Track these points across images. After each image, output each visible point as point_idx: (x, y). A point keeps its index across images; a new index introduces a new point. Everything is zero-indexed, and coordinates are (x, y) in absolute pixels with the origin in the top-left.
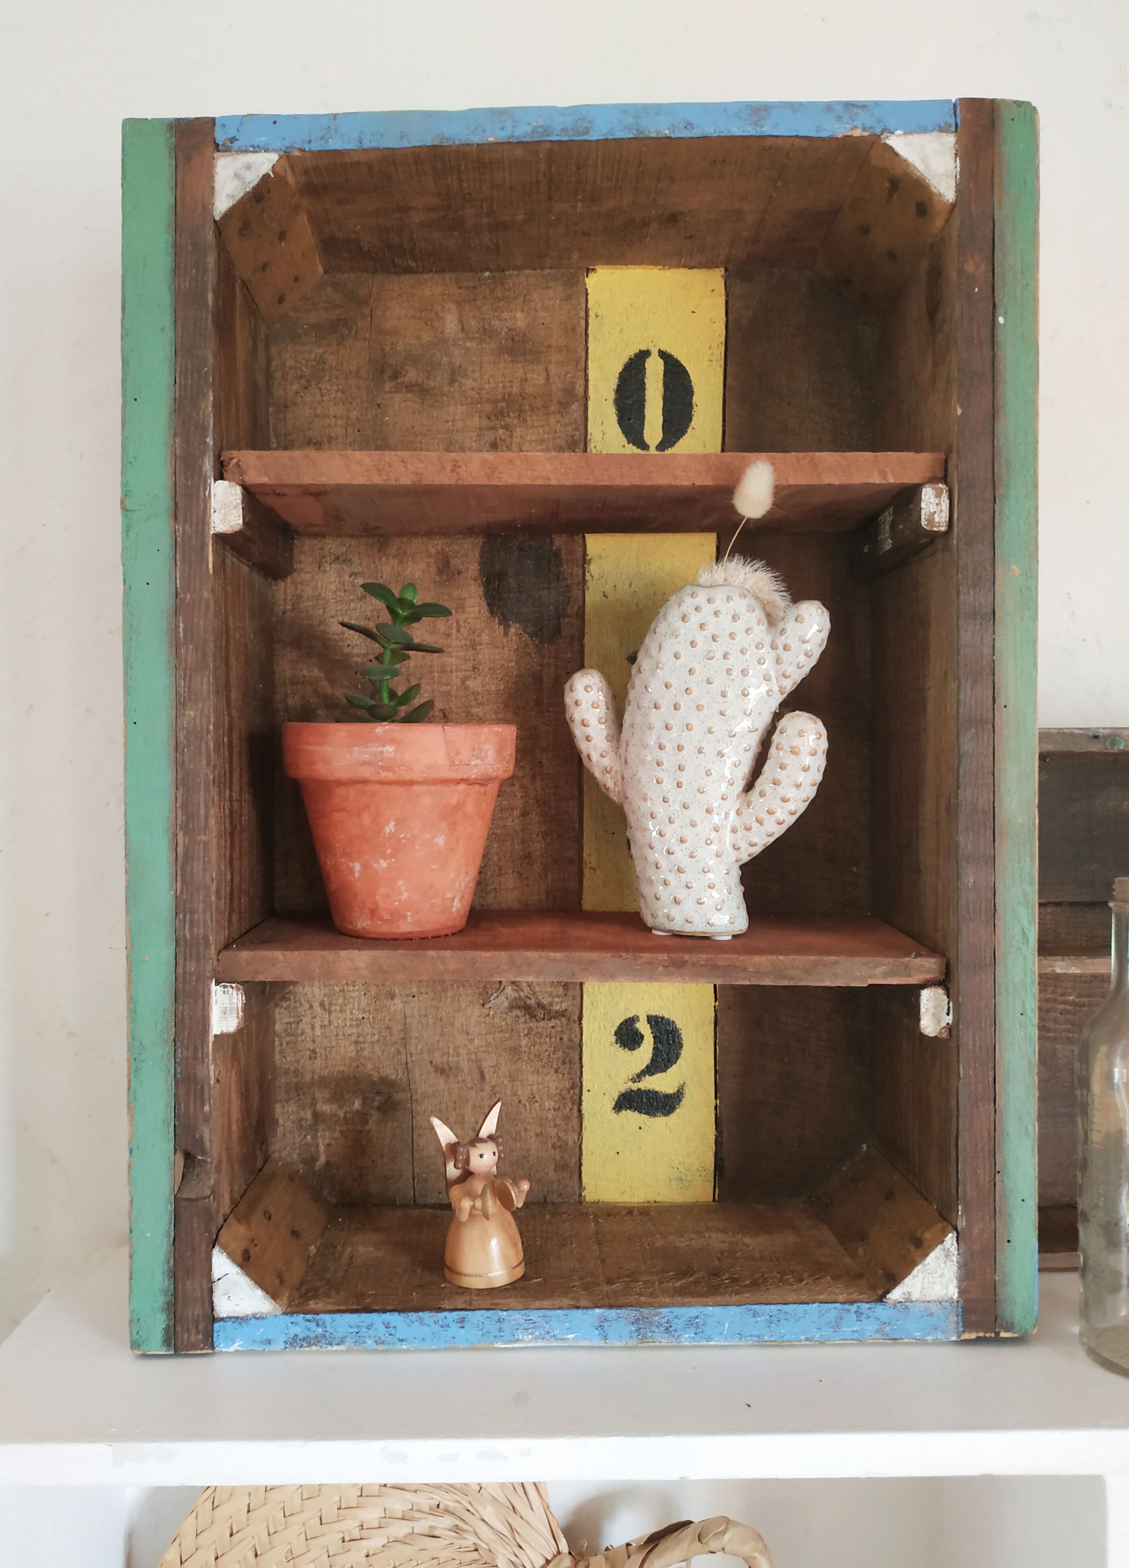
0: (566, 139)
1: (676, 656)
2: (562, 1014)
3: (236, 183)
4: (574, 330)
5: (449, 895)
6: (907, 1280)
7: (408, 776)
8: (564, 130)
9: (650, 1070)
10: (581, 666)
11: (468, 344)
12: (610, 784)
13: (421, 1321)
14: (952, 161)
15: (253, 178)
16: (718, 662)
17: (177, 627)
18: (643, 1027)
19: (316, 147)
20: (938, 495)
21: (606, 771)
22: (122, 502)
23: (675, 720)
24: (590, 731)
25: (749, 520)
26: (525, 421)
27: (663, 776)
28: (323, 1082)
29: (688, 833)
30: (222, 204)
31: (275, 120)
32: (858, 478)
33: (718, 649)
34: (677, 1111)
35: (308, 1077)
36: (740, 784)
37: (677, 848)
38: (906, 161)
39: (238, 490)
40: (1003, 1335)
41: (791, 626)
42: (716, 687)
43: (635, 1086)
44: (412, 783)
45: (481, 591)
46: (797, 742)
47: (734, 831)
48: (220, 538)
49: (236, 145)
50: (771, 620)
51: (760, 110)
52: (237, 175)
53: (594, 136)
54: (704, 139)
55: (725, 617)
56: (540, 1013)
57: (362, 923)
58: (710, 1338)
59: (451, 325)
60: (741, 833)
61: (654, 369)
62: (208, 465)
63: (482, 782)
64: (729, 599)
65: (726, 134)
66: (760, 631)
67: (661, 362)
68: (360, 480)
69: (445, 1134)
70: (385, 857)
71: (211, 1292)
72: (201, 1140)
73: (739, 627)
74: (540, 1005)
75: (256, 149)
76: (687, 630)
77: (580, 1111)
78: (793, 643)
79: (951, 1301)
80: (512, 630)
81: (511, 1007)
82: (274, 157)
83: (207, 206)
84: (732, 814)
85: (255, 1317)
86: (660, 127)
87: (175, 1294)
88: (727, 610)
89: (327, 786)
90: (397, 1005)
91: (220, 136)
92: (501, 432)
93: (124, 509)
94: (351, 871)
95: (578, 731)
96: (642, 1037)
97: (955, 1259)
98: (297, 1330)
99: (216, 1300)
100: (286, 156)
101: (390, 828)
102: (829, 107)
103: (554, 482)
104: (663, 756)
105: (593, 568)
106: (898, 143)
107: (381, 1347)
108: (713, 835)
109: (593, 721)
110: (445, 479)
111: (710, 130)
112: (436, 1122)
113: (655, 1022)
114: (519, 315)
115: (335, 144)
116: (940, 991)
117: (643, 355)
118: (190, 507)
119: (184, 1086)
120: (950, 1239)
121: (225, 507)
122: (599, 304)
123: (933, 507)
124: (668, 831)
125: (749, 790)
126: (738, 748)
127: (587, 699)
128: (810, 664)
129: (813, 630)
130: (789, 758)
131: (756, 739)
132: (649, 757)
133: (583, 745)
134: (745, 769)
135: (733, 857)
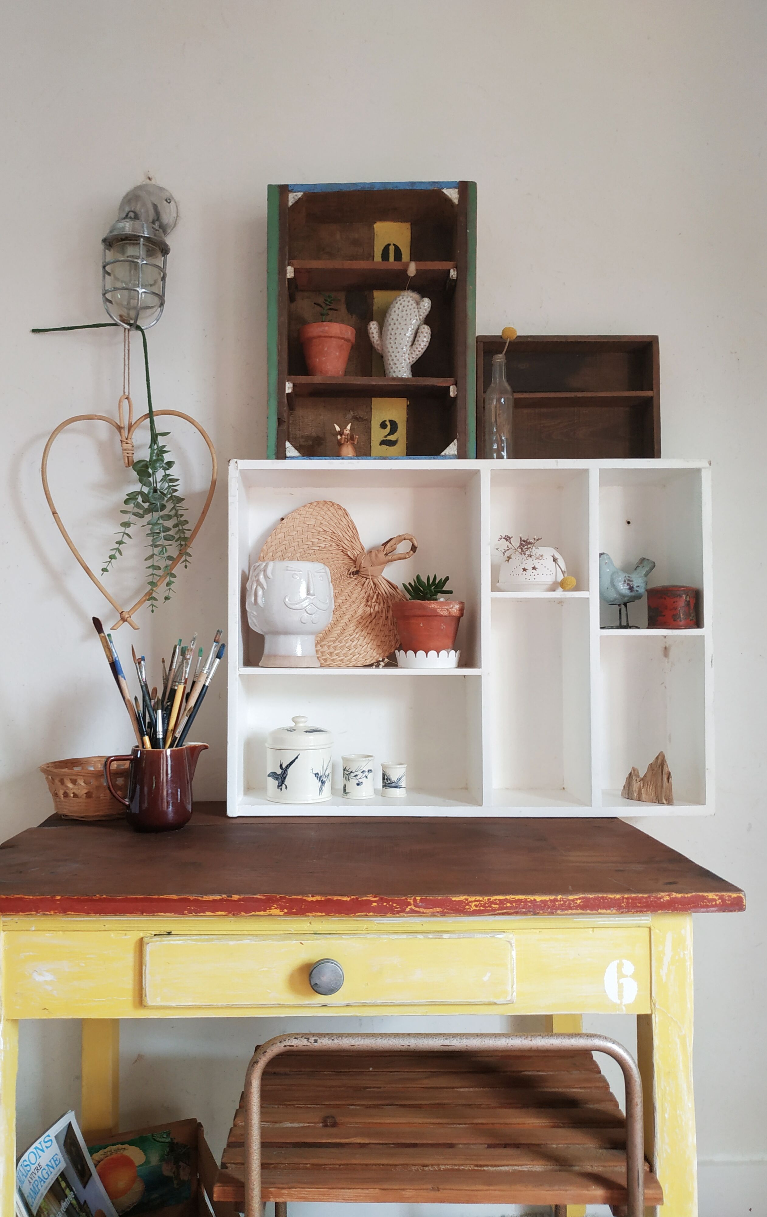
0: (369, 190)
1: (395, 312)
2: (366, 420)
3: (293, 199)
4: (371, 239)
5: (339, 369)
6: (446, 450)
7: (330, 335)
8: (368, 188)
9: (389, 434)
10: (372, 320)
11: (343, 242)
12: (379, 348)
14: (457, 195)
15: (297, 198)
16: (404, 312)
17: (279, 299)
18: (388, 423)
19: (312, 191)
20: (454, 271)
21: (378, 345)
22: (267, 271)
24: (374, 335)
25: (412, 277)
27: (392, 342)
28: (302, 437)
29: (397, 355)
30: (290, 204)
31: (302, 185)
32: (436, 268)
33: (405, 309)
34: (397, 445)
35: (298, 436)
36: (410, 344)
37: (395, 359)
38: (447, 195)
39: (293, 268)
41: (421, 303)
42: (404, 318)
43: (385, 439)
44: (331, 337)
45: (345, 306)
46: (423, 330)
47: (409, 354)
48: (288, 279)
49: (293, 191)
50: (418, 303)
51: (413, 183)
52: (293, 198)
53: (375, 189)
54: (401, 190)
55: (406, 302)
56: (360, 420)
59: (338, 236)
60: (410, 354)
61: (392, 249)
62: (287, 262)
63: (347, 340)
64: (407, 298)
66: (415, 305)
67: (394, 247)
69: (338, 429)
70: (324, 357)
71: (285, 451)
72: (283, 416)
73: (410, 304)
74: (360, 418)
75: (298, 192)
76: (397, 306)
77: (370, 445)
78: (422, 307)
79: (455, 455)
80: (354, 316)
81: (352, 418)
82: (302, 193)
83: (287, 204)
84: (408, 351)
85: (295, 457)
86: (390, 187)
87: (277, 450)
88: (407, 300)
89: (311, 339)
90: (322, 417)
91: (290, 189)
93: (268, 272)
94: (316, 361)
95: (371, 336)
96: (387, 425)
97: (456, 445)
98: (304, 459)
99: (286, 453)
100: (304, 194)
101: (326, 349)
102: (429, 183)
105: (375, 300)
106: (444, 191)
108: (404, 355)
109: (375, 333)
110: (341, 267)
111: (402, 188)
112: (335, 425)
113: (391, 421)
114: (356, 234)
115: (317, 191)
116: (455, 386)
117: (389, 245)
118: (282, 271)
119: (280, 403)
120: (455, 441)
121: (290, 272)
122: (377, 232)
123: (453, 273)
124: (393, 355)
125: (412, 345)
126: (410, 334)
127: (373, 327)
128: (426, 313)
129: (426, 304)
130: (421, 335)
131: (414, 332)
132: (388, 338)
133: (372, 340)
134: (411, 339)
135: (408, 361)
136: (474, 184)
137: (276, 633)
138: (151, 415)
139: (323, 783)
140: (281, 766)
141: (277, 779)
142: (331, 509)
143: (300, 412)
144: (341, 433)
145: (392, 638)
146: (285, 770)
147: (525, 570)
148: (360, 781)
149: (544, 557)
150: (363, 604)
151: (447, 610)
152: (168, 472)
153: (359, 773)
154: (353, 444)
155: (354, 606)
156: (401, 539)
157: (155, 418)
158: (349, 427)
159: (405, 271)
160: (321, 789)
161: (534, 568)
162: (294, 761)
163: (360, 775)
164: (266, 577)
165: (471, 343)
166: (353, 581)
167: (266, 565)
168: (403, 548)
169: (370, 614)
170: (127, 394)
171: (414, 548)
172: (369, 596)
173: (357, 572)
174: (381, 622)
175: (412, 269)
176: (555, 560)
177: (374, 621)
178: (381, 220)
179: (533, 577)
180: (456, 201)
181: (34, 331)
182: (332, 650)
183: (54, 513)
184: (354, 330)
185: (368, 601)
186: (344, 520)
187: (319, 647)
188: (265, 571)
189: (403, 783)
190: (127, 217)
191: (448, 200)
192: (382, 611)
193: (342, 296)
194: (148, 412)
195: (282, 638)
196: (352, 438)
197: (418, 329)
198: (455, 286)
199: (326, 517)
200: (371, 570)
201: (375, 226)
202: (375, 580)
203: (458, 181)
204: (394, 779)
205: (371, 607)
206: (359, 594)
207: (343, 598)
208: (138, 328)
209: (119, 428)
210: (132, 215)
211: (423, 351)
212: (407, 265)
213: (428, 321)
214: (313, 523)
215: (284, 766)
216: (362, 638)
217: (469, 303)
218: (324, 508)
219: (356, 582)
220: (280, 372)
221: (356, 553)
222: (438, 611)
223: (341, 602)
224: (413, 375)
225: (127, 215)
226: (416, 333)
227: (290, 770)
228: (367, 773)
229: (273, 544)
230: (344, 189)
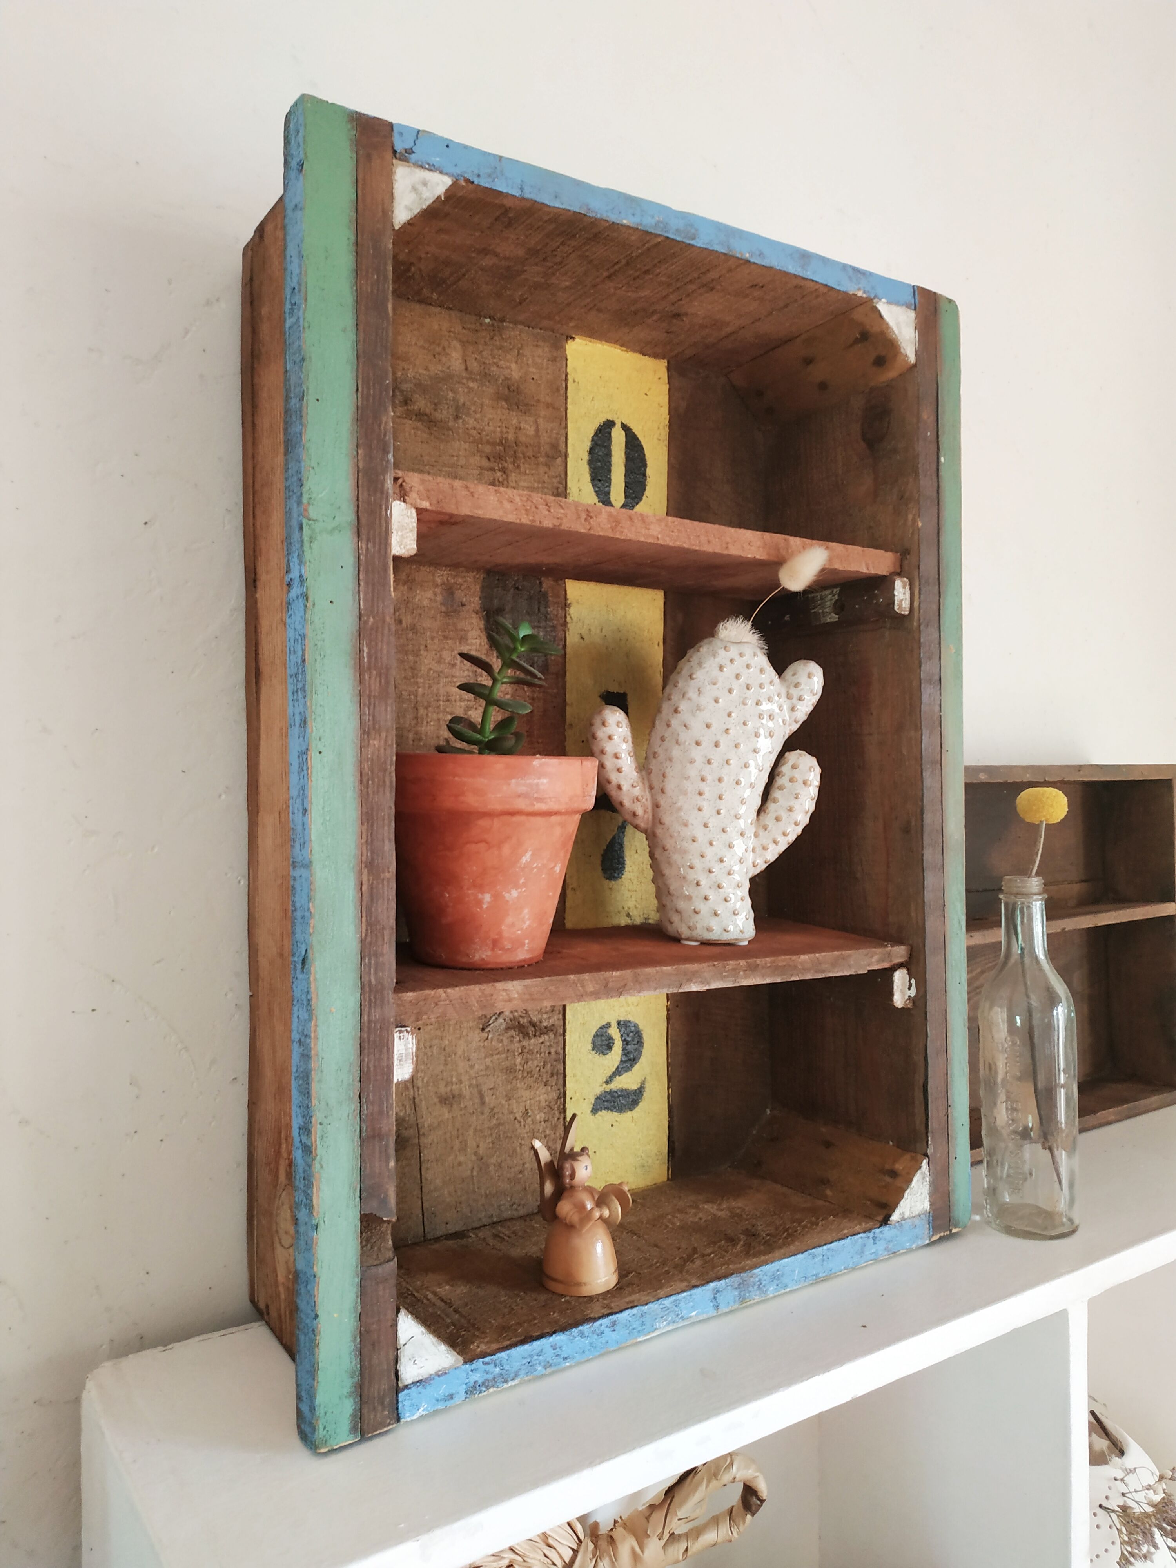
0: (678, 239)
1: (716, 701)
2: (549, 1029)
3: (413, 196)
4: (558, 390)
6: (901, 1203)
9: (618, 1072)
10: (602, 706)
11: (471, 384)
13: (582, 1334)
14: (913, 331)
15: (426, 197)
16: (751, 708)
18: (614, 1032)
19: (484, 182)
20: (905, 586)
21: (637, 800)
23: (717, 756)
24: (620, 763)
26: (518, 467)
27: (705, 805)
29: (726, 854)
30: (400, 214)
31: (443, 143)
33: (751, 696)
34: (641, 1104)
38: (887, 324)
39: (412, 511)
40: (954, 1231)
43: (608, 1088)
48: (396, 559)
49: (411, 157)
51: (805, 256)
52: (414, 189)
54: (770, 268)
56: (532, 1031)
57: (482, 954)
58: (786, 1286)
59: (456, 362)
61: (618, 438)
62: (388, 482)
65: (785, 269)
67: (623, 433)
68: (511, 518)
71: (396, 1360)
72: (386, 1199)
74: (532, 1023)
75: (432, 168)
76: (726, 677)
79: (925, 1212)
81: (507, 1029)
82: (448, 181)
83: (387, 213)
85: (439, 1375)
86: (743, 251)
88: (755, 664)
91: (396, 144)
92: (499, 474)
94: (479, 903)
96: (613, 1041)
97: (928, 1179)
98: (477, 1377)
99: (401, 1368)
100: (456, 183)
102: (845, 267)
103: (660, 542)
104: (703, 786)
105: (573, 611)
106: (883, 307)
107: (549, 1370)
111: (775, 263)
113: (624, 1026)
114: (514, 366)
115: (501, 186)
116: (906, 973)
117: (610, 425)
119: (369, 1144)
120: (924, 1165)
121: (402, 528)
122: (575, 369)
123: (901, 593)
126: (751, 777)
128: (807, 712)
129: (806, 680)
130: (789, 782)
131: (764, 771)
134: (757, 794)
136: (953, 308)
180: (909, 352)
198: (907, 633)
201: (571, 348)
230: (600, 210)
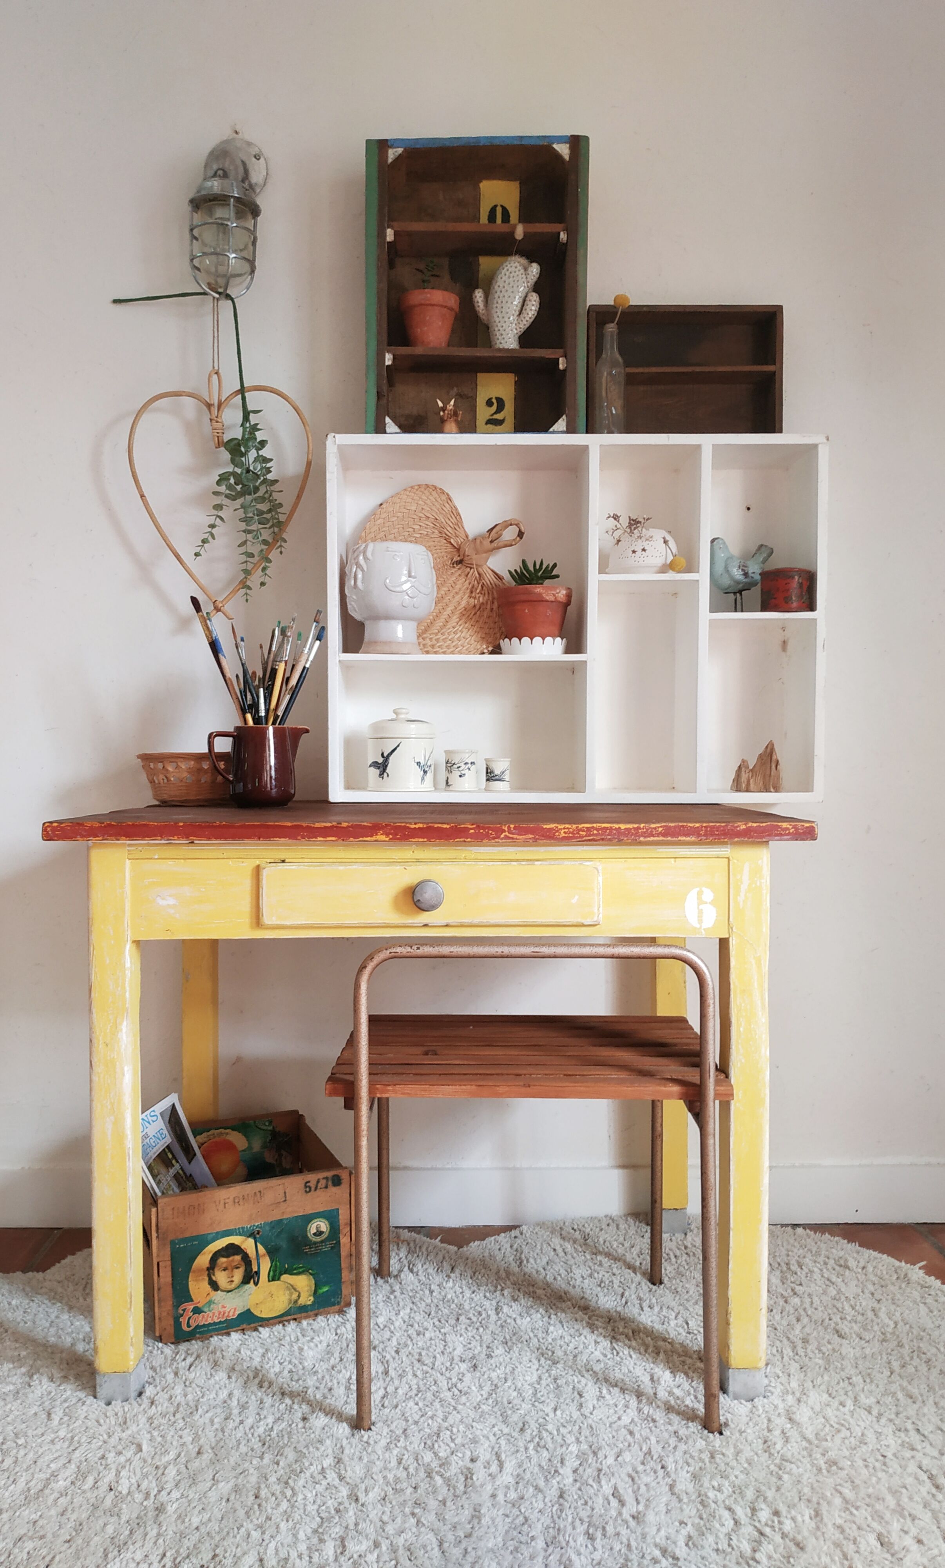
1: (501, 278)
2: (471, 397)
3: (393, 155)
4: (477, 198)
5: (442, 340)
6: (554, 426)
7: (433, 303)
8: (472, 142)
9: (496, 413)
10: (477, 288)
12: (485, 318)
14: (568, 150)
15: (397, 154)
16: (511, 279)
17: (378, 264)
18: (494, 401)
19: (413, 146)
20: (564, 234)
21: (484, 314)
22: (366, 234)
23: (501, 295)
24: (480, 304)
25: (519, 241)
27: (498, 311)
28: (403, 412)
29: (504, 325)
30: (390, 160)
31: (403, 140)
32: (545, 230)
33: (512, 275)
34: (503, 424)
35: (399, 412)
36: (517, 313)
37: (501, 329)
38: (557, 150)
39: (393, 231)
41: (530, 269)
42: (511, 285)
43: (492, 417)
44: (433, 305)
45: (449, 272)
46: (531, 298)
47: (516, 325)
48: (389, 243)
49: (393, 146)
50: (526, 269)
51: (521, 138)
52: (394, 153)
53: (481, 144)
54: (508, 145)
55: (514, 268)
56: (464, 397)
59: (441, 196)
60: (518, 325)
61: (499, 209)
62: (386, 224)
63: (451, 309)
64: (515, 263)
66: (522, 271)
67: (501, 208)
69: (440, 404)
70: (426, 327)
71: (385, 425)
72: (383, 390)
73: (517, 270)
74: (465, 395)
75: (398, 147)
76: (503, 272)
77: (476, 422)
78: (531, 273)
79: (565, 430)
80: (458, 283)
82: (402, 149)
83: (386, 161)
84: (516, 321)
86: (497, 142)
87: (377, 424)
88: (514, 266)
89: (412, 307)
90: (423, 393)
91: (389, 144)
93: (366, 236)
95: (476, 305)
96: (494, 403)
97: (566, 419)
99: (386, 427)
100: (405, 149)
101: (428, 318)
102: (538, 137)
105: (481, 267)
106: (555, 146)
108: (511, 325)
109: (480, 301)
110: (444, 230)
111: (509, 142)
112: (438, 401)
113: (497, 399)
114: (460, 194)
115: (418, 146)
116: (564, 358)
117: (496, 206)
118: (382, 234)
119: (379, 376)
120: (564, 417)
121: (390, 235)
122: (483, 190)
123: (563, 236)
124: (499, 325)
125: (520, 314)
126: (517, 302)
127: (479, 295)
128: (535, 279)
129: (535, 269)
130: (529, 303)
131: (521, 300)
132: (494, 306)
133: (477, 309)
134: (519, 308)
135: (516, 332)
136: (586, 139)
137: (377, 617)
138: (242, 391)
139: (425, 772)
140: (382, 755)
141: (379, 768)
142: (434, 493)
143: (400, 388)
144: (444, 409)
145: (497, 630)
146: (386, 759)
147: (634, 552)
148: (463, 772)
149: (654, 539)
150: (467, 596)
151: (554, 595)
152: (261, 453)
153: (462, 765)
154: (456, 421)
155: (457, 598)
156: (507, 524)
157: (247, 394)
158: (452, 403)
159: (512, 234)
160: (423, 779)
161: (644, 550)
162: (395, 749)
163: (463, 766)
164: (366, 558)
165: (582, 312)
166: (457, 571)
167: (366, 547)
168: (509, 534)
169: (475, 606)
170: (216, 368)
171: (521, 534)
172: (473, 587)
173: (461, 562)
174: (485, 614)
175: (520, 232)
176: (665, 542)
177: (478, 613)
178: (488, 178)
179: (642, 559)
180: (567, 158)
181: (116, 301)
182: (434, 642)
183: (142, 496)
184: (458, 298)
185: (472, 592)
186: (447, 505)
187: (421, 640)
188: (364, 552)
189: (507, 777)
190: (215, 175)
191: (558, 156)
192: (487, 603)
193: (445, 262)
194: (239, 388)
195: (383, 624)
196: (455, 414)
197: (526, 296)
198: (566, 249)
199: (428, 502)
200: (475, 559)
201: (481, 185)
202: (480, 569)
203: (569, 135)
204: (497, 772)
205: (475, 598)
206: (462, 584)
207: (446, 589)
208: (228, 297)
209: (209, 406)
210: (220, 172)
211: (531, 320)
212: (514, 227)
213: (537, 288)
214: (414, 508)
215: (385, 755)
216: (465, 631)
217: (580, 268)
218: (426, 492)
219: (459, 572)
220: (379, 343)
221: (460, 540)
222: (544, 595)
223: (443, 593)
224: (521, 347)
225: (216, 173)
226: (524, 301)
227: (391, 758)
228: (469, 765)
229: (372, 530)
230: (447, 144)
